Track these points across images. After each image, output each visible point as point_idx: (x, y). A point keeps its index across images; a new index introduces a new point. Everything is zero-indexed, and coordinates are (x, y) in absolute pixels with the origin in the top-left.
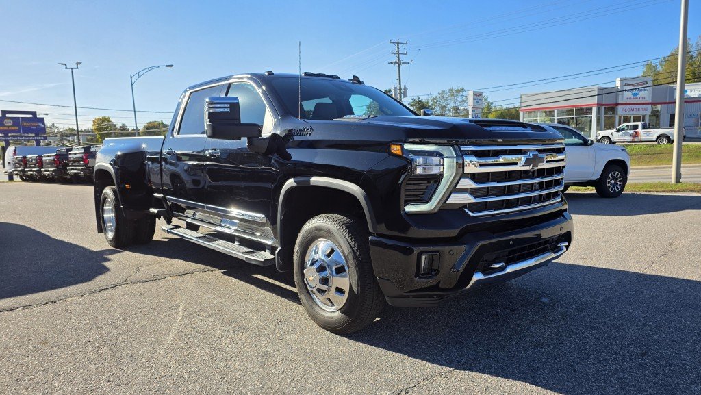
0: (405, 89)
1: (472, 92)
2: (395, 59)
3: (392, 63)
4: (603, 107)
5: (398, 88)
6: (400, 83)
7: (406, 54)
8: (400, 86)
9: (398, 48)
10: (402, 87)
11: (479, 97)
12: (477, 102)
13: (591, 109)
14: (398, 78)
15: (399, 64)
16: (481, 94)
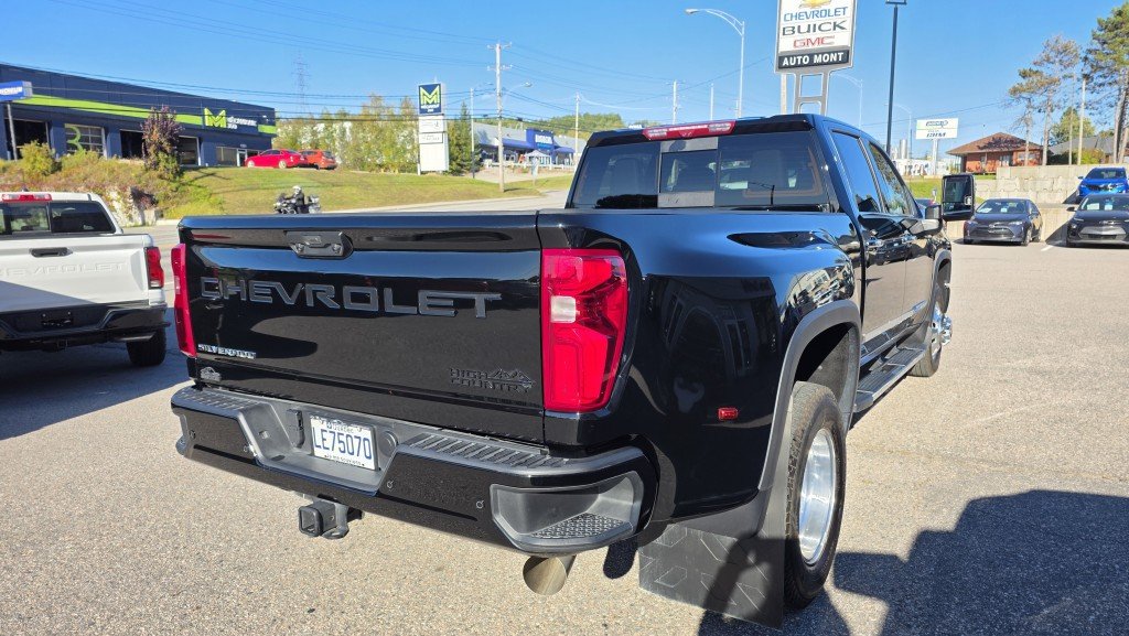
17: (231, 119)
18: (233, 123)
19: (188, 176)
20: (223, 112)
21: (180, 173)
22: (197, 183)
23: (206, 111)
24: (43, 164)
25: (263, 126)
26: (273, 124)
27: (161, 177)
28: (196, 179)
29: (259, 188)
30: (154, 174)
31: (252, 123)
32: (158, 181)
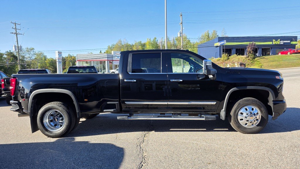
0: (21, 47)
1: (57, 52)
2: (14, 31)
3: (12, 33)
4: (109, 61)
5: (17, 46)
6: (18, 44)
7: (20, 30)
8: (18, 45)
9: (15, 25)
10: (19, 46)
11: (61, 54)
12: (60, 56)
13: (105, 62)
14: (16, 41)
15: (16, 34)
16: (61, 53)
17: (281, 42)
18: (282, 42)
19: (256, 59)
20: (279, 40)
21: (254, 58)
22: (258, 61)
23: (274, 40)
24: (226, 58)
25: (293, 42)
26: (297, 41)
27: (249, 60)
28: (258, 59)
29: (276, 61)
30: (247, 59)
31: (289, 41)
32: (248, 61)
